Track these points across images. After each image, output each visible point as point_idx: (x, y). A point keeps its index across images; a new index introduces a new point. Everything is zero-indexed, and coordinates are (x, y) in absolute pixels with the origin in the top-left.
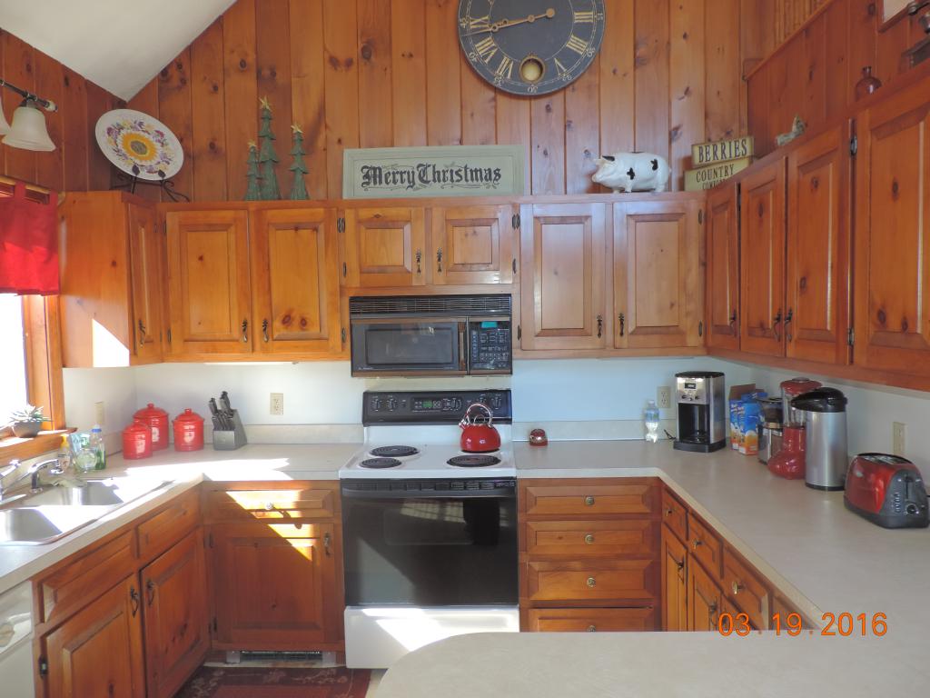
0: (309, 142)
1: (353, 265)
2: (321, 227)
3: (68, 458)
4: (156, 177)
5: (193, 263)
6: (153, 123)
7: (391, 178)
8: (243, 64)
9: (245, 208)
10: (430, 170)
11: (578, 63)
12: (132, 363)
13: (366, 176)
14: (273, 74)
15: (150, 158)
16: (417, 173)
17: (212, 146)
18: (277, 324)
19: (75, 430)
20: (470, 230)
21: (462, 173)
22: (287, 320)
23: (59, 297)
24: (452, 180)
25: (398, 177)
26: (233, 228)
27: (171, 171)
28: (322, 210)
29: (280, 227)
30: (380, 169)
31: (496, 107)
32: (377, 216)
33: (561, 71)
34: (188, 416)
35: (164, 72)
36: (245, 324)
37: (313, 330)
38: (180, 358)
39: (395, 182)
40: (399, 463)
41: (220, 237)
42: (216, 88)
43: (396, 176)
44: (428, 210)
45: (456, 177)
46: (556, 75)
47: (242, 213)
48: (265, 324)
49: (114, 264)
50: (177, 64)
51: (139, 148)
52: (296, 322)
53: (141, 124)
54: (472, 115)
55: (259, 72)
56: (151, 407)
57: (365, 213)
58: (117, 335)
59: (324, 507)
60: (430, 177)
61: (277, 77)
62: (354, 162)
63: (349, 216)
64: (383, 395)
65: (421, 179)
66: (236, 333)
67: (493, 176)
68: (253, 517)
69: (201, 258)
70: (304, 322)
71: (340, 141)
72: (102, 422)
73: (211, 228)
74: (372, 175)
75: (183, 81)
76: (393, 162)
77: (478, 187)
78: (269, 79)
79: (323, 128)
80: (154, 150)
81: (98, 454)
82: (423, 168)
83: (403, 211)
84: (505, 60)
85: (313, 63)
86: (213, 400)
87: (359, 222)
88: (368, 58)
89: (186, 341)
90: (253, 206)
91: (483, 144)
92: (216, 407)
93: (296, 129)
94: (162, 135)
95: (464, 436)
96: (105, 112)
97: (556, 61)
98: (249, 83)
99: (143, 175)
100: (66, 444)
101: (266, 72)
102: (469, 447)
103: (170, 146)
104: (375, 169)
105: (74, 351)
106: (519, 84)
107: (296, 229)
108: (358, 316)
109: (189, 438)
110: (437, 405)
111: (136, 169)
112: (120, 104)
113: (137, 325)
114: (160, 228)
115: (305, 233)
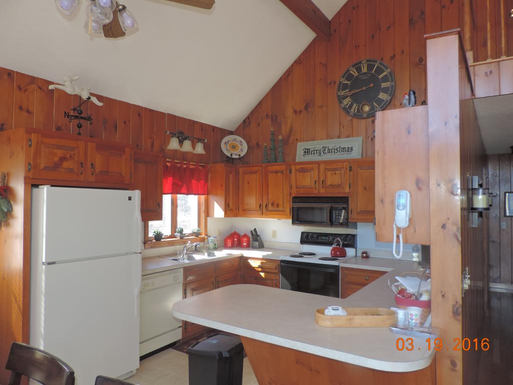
0: (286, 141)
1: (294, 185)
2: (284, 172)
3: (206, 244)
4: (238, 157)
5: (246, 185)
6: (239, 139)
7: (313, 152)
8: (267, 116)
9: (262, 166)
10: (327, 149)
11: (383, 103)
12: (225, 216)
13: (305, 152)
14: (276, 118)
15: (237, 150)
16: (322, 151)
17: (257, 144)
18: (270, 205)
19: (210, 236)
20: (333, 172)
21: (338, 149)
22: (273, 204)
23: (208, 196)
24: (334, 152)
25: (315, 152)
26: (258, 173)
27: (242, 154)
28: (285, 166)
29: (272, 172)
30: (309, 149)
31: (352, 123)
32: (302, 168)
33: (376, 107)
34: (245, 236)
35: (244, 121)
36: (260, 205)
37: (281, 208)
38: (241, 216)
39: (314, 154)
40: (303, 257)
41: (254, 176)
42: (259, 125)
43: (316, 151)
44: (319, 165)
45: (336, 151)
46: (374, 109)
47: (260, 168)
48: (266, 206)
49: (222, 186)
50: (248, 118)
51: (234, 147)
52: (275, 205)
53: (235, 139)
54: (343, 127)
55: (272, 118)
56: (235, 232)
57: (298, 167)
58: (221, 208)
59: (276, 269)
60: (327, 152)
61: (278, 118)
62: (301, 147)
63: (293, 168)
64: (308, 233)
65: (323, 152)
66: (258, 208)
67: (350, 150)
68: (255, 270)
69: (248, 183)
70: (278, 205)
71: (297, 140)
72: (220, 235)
73: (252, 173)
74: (307, 152)
75: (250, 123)
76: (314, 146)
77: (344, 154)
78: (275, 120)
79: (292, 136)
80: (238, 147)
81: (215, 245)
82: (324, 148)
83: (311, 166)
84: (354, 105)
85: (289, 112)
86: (251, 231)
87: (296, 170)
88: (307, 109)
89: (243, 210)
90: (264, 165)
91: (347, 137)
92: (253, 234)
93: (280, 137)
94: (241, 142)
95: (332, 250)
96: (226, 136)
97: (375, 104)
98: (269, 122)
99: (234, 156)
100: (206, 240)
101: (274, 118)
102: (333, 255)
103: (244, 146)
104: (308, 149)
105: (211, 213)
106: (360, 114)
107: (277, 173)
108: (295, 204)
109: (245, 244)
110: (327, 238)
111: (231, 155)
112: (231, 133)
113: (227, 205)
114: (237, 173)
115: (279, 174)
